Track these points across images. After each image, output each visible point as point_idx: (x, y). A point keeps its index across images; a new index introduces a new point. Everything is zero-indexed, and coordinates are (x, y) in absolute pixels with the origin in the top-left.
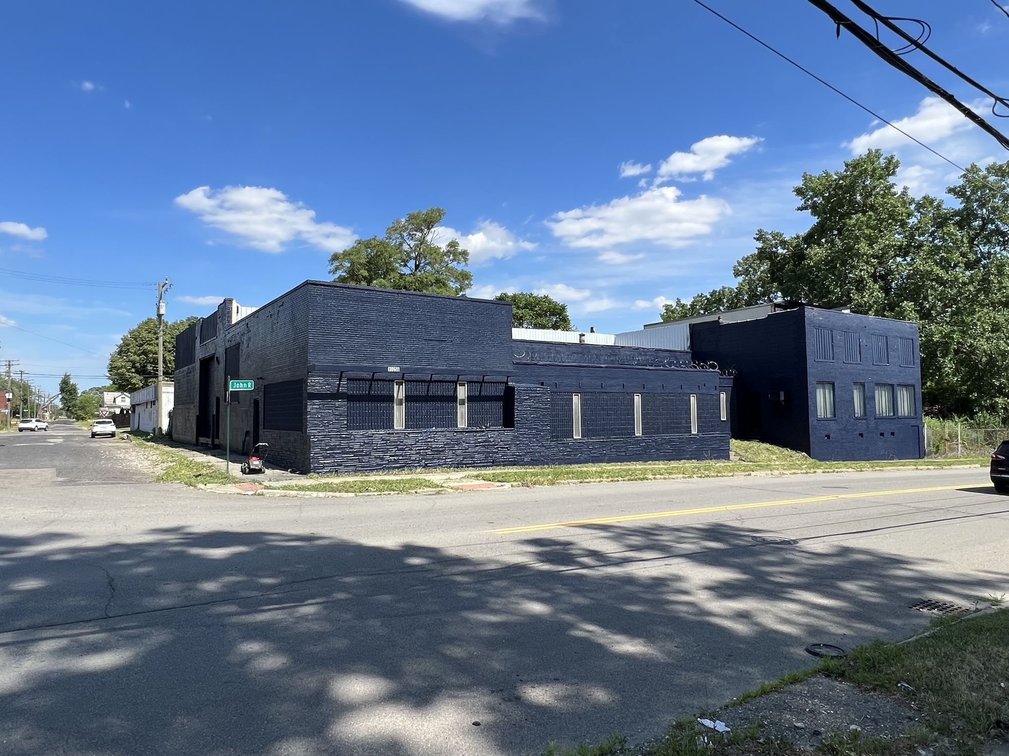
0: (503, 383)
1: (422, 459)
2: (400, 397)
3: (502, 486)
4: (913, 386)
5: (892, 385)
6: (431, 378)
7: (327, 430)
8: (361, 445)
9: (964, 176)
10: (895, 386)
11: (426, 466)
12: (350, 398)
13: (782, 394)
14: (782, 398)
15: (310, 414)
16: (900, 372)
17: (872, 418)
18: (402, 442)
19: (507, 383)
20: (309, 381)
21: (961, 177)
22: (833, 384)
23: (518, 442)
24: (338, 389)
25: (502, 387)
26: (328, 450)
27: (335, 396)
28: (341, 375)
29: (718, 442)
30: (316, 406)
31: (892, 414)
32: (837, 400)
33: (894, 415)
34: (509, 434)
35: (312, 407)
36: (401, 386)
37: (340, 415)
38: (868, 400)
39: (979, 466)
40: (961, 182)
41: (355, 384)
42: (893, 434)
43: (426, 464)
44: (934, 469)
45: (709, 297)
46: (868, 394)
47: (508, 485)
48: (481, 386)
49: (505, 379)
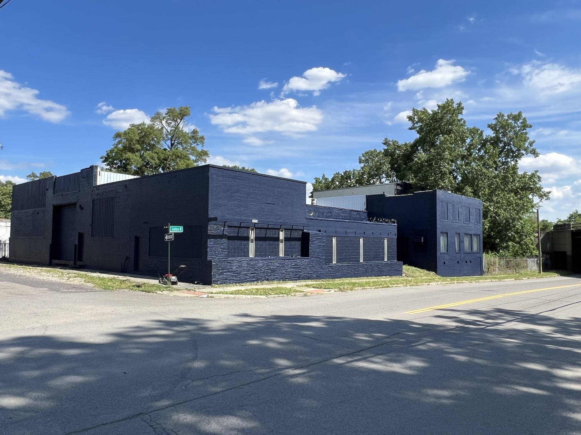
0: (301, 230)
1: (266, 275)
2: (252, 238)
3: (329, 291)
4: (479, 235)
5: (471, 235)
6: (268, 227)
7: (217, 258)
8: (237, 267)
9: (496, 119)
10: (472, 235)
11: (268, 280)
12: (230, 238)
13: (422, 238)
14: (422, 241)
15: (209, 248)
16: (475, 228)
17: (463, 253)
18: (257, 265)
19: (303, 230)
20: (209, 227)
21: (495, 119)
22: (447, 234)
23: (311, 266)
24: (223, 233)
25: (301, 232)
26: (221, 270)
27: (221, 237)
28: (225, 224)
29: (397, 266)
30: (212, 243)
31: (470, 251)
32: (448, 243)
33: (471, 251)
34: (306, 260)
35: (211, 243)
36: (253, 231)
37: (224, 248)
38: (461, 242)
39: (514, 279)
40: (494, 122)
41: (231, 230)
42: (471, 262)
43: (268, 279)
44: (498, 281)
45: (343, 174)
46: (462, 240)
47: (333, 291)
48: (291, 232)
49: (302, 228)
